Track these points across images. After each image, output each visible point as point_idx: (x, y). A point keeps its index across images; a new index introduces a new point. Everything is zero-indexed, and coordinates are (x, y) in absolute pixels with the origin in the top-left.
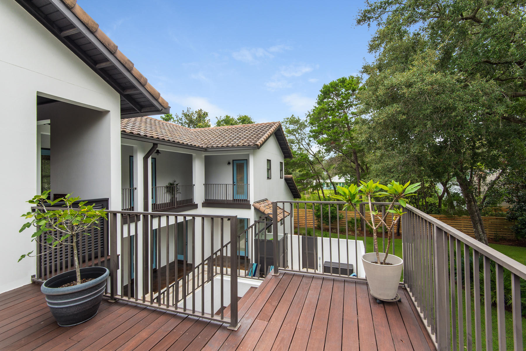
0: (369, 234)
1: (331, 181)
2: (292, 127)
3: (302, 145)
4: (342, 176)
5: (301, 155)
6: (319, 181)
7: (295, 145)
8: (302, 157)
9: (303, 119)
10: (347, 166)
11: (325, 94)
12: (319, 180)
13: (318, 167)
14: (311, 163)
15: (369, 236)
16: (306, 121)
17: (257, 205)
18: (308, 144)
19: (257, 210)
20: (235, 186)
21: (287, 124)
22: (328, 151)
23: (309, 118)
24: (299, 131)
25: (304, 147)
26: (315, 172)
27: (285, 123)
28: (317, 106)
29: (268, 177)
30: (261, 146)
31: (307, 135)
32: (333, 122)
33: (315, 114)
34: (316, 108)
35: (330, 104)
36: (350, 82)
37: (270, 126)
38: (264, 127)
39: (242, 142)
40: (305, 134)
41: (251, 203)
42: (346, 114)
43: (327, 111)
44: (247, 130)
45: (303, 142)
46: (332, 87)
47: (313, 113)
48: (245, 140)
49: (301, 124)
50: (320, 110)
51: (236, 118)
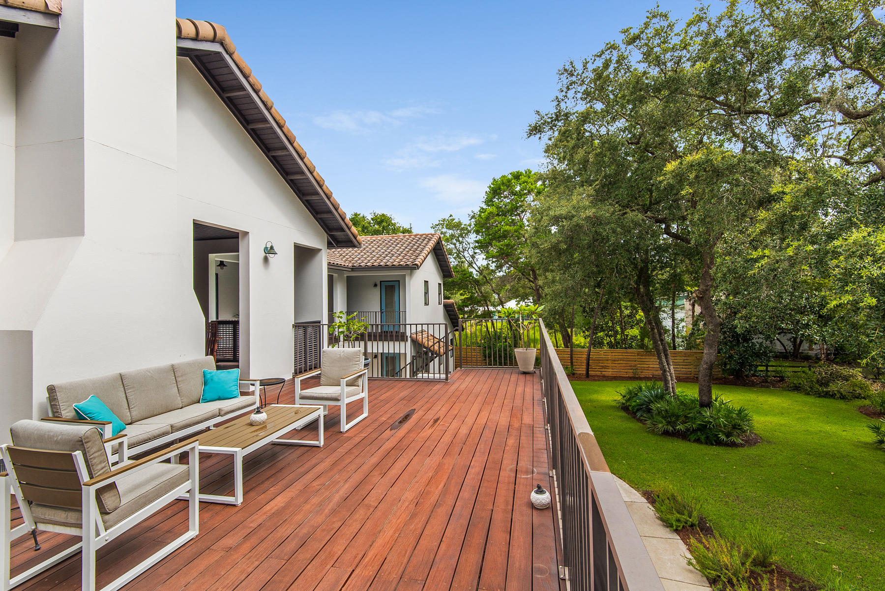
2: (450, 233)
3: (464, 257)
5: (463, 272)
7: (454, 256)
9: (465, 221)
10: (524, 287)
11: (495, 193)
13: (486, 288)
14: (477, 283)
16: (470, 226)
17: (415, 337)
20: (383, 314)
23: (473, 220)
24: (461, 239)
26: (483, 296)
28: (485, 207)
29: (425, 303)
30: (421, 266)
31: (472, 245)
32: (505, 231)
33: (481, 218)
34: (483, 209)
35: (501, 207)
36: (526, 179)
37: (427, 237)
38: (421, 240)
39: (397, 260)
40: (469, 244)
41: (408, 334)
42: (522, 220)
43: (498, 215)
44: (398, 243)
45: (466, 254)
46: (503, 183)
47: (480, 215)
48: (400, 257)
49: (463, 229)
50: (489, 213)
51: (369, 217)
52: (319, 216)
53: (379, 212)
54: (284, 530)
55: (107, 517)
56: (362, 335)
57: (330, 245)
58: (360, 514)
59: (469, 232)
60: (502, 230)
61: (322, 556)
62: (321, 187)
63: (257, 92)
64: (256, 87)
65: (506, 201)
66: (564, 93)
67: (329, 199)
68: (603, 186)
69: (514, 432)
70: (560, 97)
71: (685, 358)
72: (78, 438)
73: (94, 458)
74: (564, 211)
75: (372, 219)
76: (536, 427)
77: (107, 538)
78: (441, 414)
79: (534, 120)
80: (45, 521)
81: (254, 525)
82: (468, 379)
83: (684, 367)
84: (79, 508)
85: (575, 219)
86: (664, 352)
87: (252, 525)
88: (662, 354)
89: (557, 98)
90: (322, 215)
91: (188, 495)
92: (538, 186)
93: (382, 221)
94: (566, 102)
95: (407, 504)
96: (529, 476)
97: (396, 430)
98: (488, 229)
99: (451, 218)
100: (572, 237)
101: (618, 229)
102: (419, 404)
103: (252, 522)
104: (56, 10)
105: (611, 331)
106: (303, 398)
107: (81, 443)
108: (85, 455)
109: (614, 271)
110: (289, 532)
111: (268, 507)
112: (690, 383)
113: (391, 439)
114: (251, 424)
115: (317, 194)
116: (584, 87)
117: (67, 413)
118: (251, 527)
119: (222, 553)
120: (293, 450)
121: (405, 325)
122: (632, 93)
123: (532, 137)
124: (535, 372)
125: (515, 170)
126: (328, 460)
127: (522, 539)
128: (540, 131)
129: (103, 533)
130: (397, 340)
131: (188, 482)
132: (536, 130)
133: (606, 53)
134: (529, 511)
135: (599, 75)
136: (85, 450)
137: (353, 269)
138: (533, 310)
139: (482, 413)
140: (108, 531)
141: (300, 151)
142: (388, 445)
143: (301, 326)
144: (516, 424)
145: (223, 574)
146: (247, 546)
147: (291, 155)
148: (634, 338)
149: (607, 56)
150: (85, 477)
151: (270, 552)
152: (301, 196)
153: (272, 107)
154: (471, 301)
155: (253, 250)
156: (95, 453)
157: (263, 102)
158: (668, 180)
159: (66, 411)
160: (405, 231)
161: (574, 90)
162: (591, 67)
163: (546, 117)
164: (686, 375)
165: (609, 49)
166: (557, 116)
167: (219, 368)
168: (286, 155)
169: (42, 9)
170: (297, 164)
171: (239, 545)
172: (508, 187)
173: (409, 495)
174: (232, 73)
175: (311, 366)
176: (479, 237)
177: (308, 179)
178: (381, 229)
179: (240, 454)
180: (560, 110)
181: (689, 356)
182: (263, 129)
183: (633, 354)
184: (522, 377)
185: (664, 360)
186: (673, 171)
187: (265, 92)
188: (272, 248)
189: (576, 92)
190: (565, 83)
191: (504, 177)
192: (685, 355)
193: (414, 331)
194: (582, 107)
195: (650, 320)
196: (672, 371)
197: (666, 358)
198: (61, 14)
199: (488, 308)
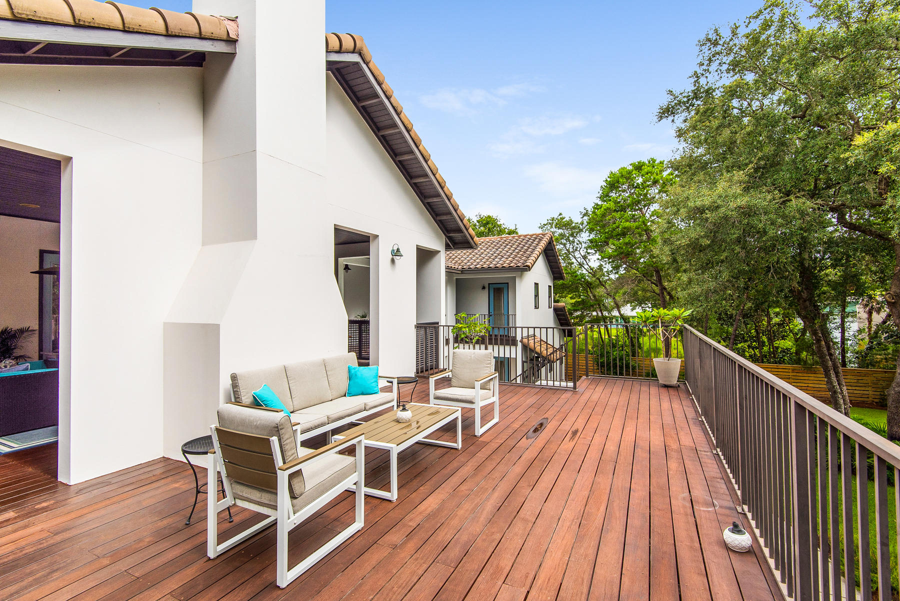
1: (620, 313)
3: (575, 258)
4: (636, 306)
5: (574, 273)
8: (575, 277)
9: (577, 219)
10: (644, 290)
11: (612, 187)
12: (601, 311)
13: (600, 291)
14: (589, 285)
16: (582, 224)
17: (526, 341)
18: (585, 257)
19: (525, 347)
20: (491, 318)
23: (586, 218)
24: (571, 239)
25: (577, 260)
26: (596, 300)
28: (600, 203)
29: (535, 306)
30: (532, 266)
31: (584, 245)
32: (625, 228)
33: (596, 215)
34: (597, 205)
35: (619, 202)
36: (650, 169)
37: (538, 238)
38: (531, 241)
39: (508, 262)
40: (581, 243)
41: (519, 338)
42: (644, 215)
43: (615, 211)
44: (507, 245)
45: (577, 254)
46: (622, 176)
47: (594, 212)
48: (510, 259)
49: (574, 228)
50: (605, 210)
51: (475, 220)
52: (439, 218)
53: (485, 213)
54: (444, 534)
55: (295, 501)
56: (483, 337)
57: (448, 247)
58: (519, 528)
59: (581, 230)
60: (621, 227)
61: (489, 570)
62: (442, 188)
63: (388, 98)
64: (388, 93)
65: (624, 195)
66: (704, 67)
67: (449, 200)
68: (756, 170)
69: (673, 455)
70: (699, 71)
71: (860, 378)
72: (274, 425)
73: (287, 444)
74: (707, 202)
75: (477, 221)
76: (701, 451)
77: (295, 522)
78: (579, 425)
79: (665, 100)
80: (242, 498)
81: (413, 524)
82: (599, 389)
83: (857, 388)
84: (274, 491)
85: (723, 210)
86: (834, 370)
87: (411, 524)
88: (832, 372)
89: (696, 72)
90: (442, 217)
91: (354, 487)
92: (664, 176)
93: (488, 223)
94: (707, 77)
95: (568, 524)
96: (710, 509)
97: (533, 439)
98: (604, 226)
99: (561, 216)
100: (716, 231)
101: (780, 220)
102: (550, 413)
103: (411, 520)
104: (235, 37)
105: (755, 341)
106: (437, 398)
107: (277, 429)
108: (280, 440)
109: (769, 271)
110: (449, 537)
111: (422, 507)
112: (867, 409)
113: (530, 448)
114: (398, 421)
115: (439, 195)
116: (731, 58)
117: (247, 399)
118: (410, 526)
119: (389, 550)
120: (432, 450)
121: (516, 328)
122: (802, 56)
123: (664, 120)
124: (679, 386)
125: (636, 160)
126: (470, 464)
127: (725, 587)
128: (674, 113)
129: (292, 517)
130: (508, 344)
131: (355, 474)
132: (667, 112)
133: (765, 12)
134: (725, 552)
135: (755, 39)
136: (280, 436)
137: (463, 271)
138: (678, 314)
139: (627, 429)
140: (297, 515)
141: (425, 154)
142: (529, 455)
143: (422, 327)
144: (674, 445)
145: (395, 572)
146: (411, 546)
147: (416, 158)
148: (786, 351)
149: (767, 15)
150: (279, 462)
151: (435, 556)
152: (423, 199)
153: (401, 111)
154: (583, 305)
155: (382, 252)
156: (287, 439)
157: (394, 107)
158: (856, 156)
159: (245, 397)
160: (511, 232)
161: (718, 62)
162: (742, 31)
163: (680, 96)
164: (862, 399)
165: (770, 6)
166: (695, 94)
167: (360, 365)
168: (411, 159)
169: (225, 37)
170: (422, 167)
171: (405, 543)
172: (627, 179)
173: (569, 515)
174: (369, 82)
175: (432, 366)
176: (592, 236)
177: (431, 181)
178: (487, 231)
179: (395, 450)
180: (698, 87)
181: (865, 376)
182: (392, 135)
183: (787, 371)
184: (663, 390)
185: (834, 379)
186: (865, 145)
187: (397, 97)
188: (398, 250)
189: (720, 63)
190: (707, 54)
191: (623, 168)
192: (859, 374)
193: (525, 334)
194: (728, 80)
195: (816, 330)
196: (845, 392)
197: (837, 376)
198: (238, 40)
199: (602, 313)
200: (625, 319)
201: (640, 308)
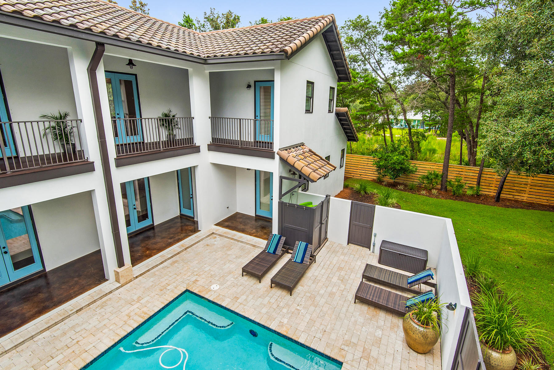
0: (452, 196)
1: (405, 117)
2: (356, 35)
3: (369, 63)
4: (419, 112)
5: (366, 78)
6: (388, 119)
7: (359, 64)
8: (367, 81)
9: (375, 20)
12: (388, 116)
14: (380, 92)
15: (452, 199)
17: (285, 154)
18: (379, 62)
19: (284, 161)
20: (257, 122)
21: (349, 29)
22: (408, 72)
23: (384, 19)
24: (367, 41)
25: (371, 66)
27: (347, 28)
29: (306, 110)
30: (294, 53)
41: (276, 149)
48: (268, 44)
137: (208, 60)
154: (371, 109)
200: (408, 122)
201: (421, 113)
